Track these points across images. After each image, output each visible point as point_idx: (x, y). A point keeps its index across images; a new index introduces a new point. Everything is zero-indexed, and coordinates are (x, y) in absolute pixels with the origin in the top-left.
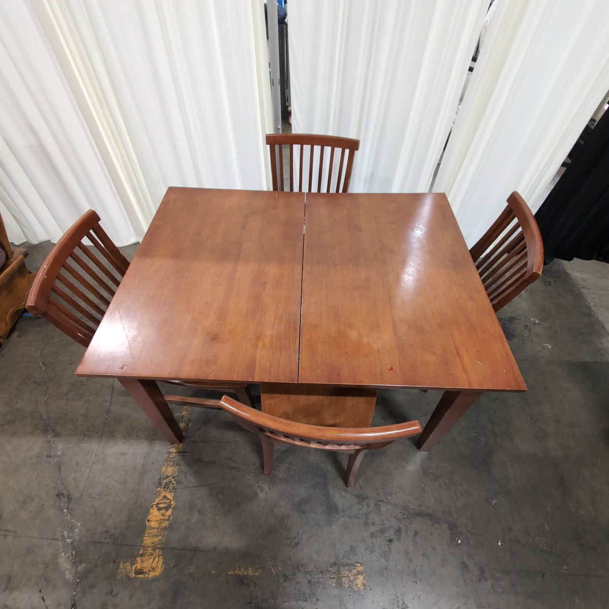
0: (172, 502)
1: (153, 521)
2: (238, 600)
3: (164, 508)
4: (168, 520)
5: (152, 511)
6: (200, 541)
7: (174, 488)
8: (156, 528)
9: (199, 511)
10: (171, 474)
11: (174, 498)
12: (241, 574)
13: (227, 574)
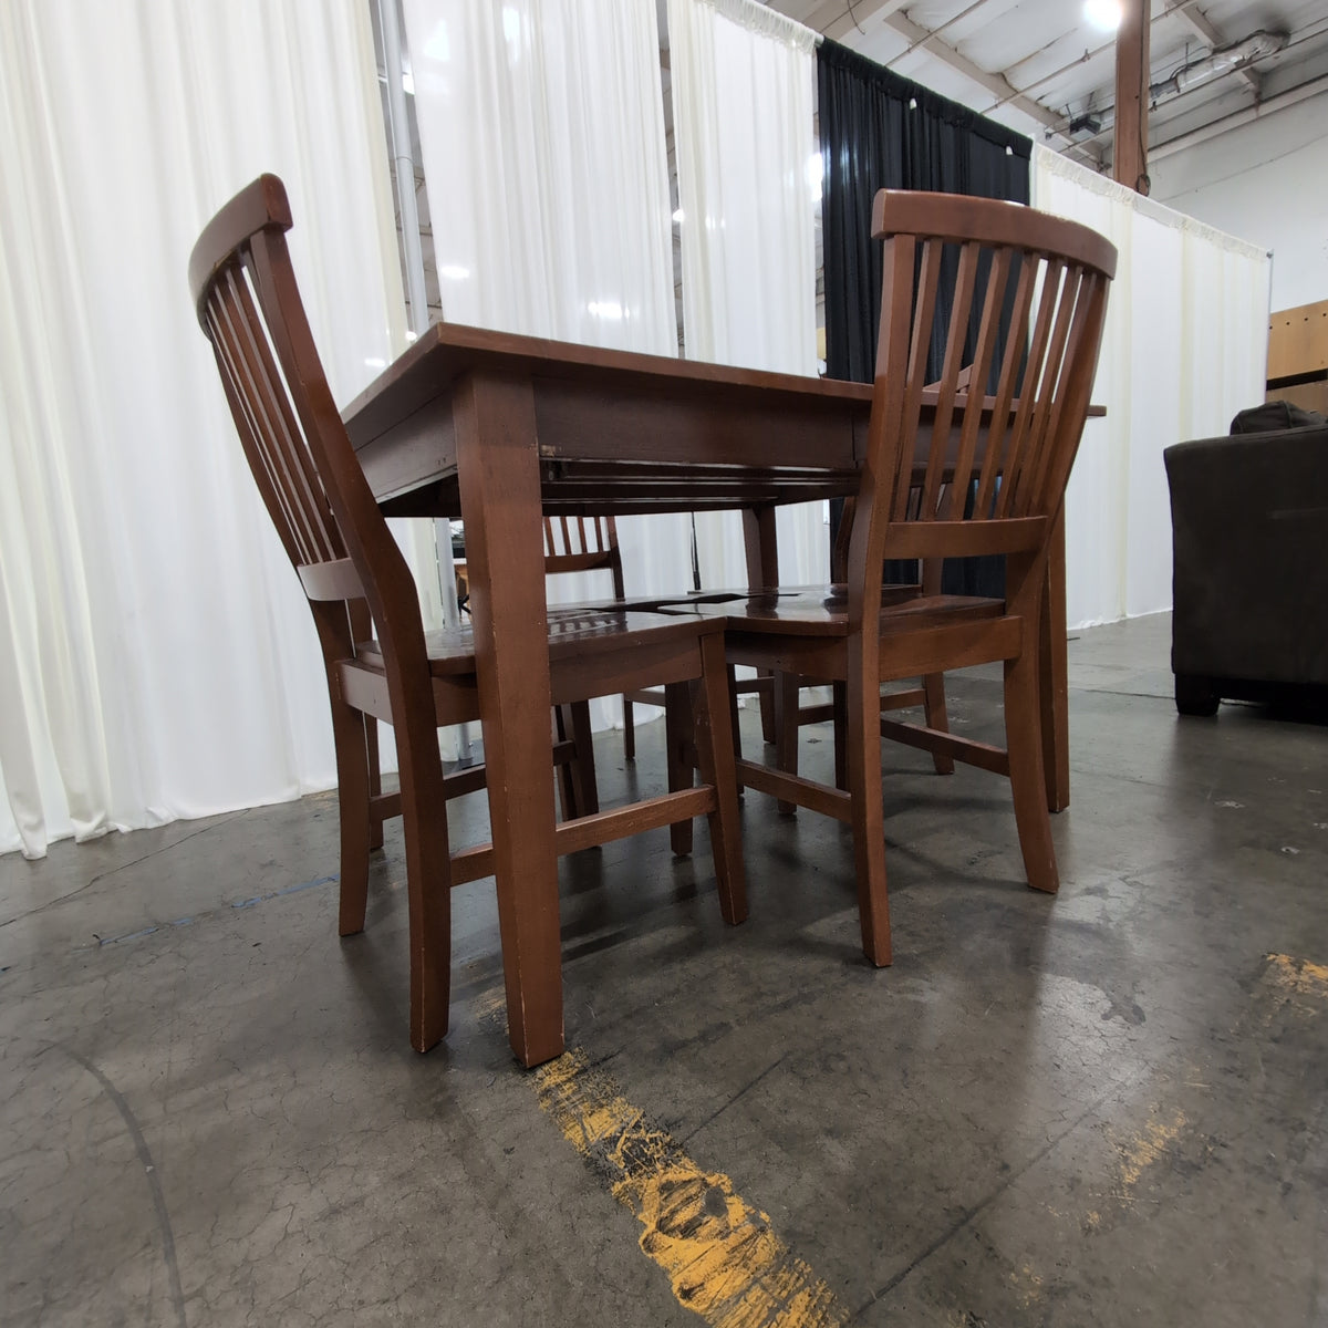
0: (710, 1180)
1: (708, 1277)
2: (1260, 1212)
3: (702, 1214)
4: (763, 1230)
5: (662, 1259)
6: (939, 1190)
7: (671, 1147)
8: (748, 1289)
9: (830, 1132)
10: (615, 1127)
11: (702, 1164)
12: (1154, 1153)
13: (1131, 1186)
